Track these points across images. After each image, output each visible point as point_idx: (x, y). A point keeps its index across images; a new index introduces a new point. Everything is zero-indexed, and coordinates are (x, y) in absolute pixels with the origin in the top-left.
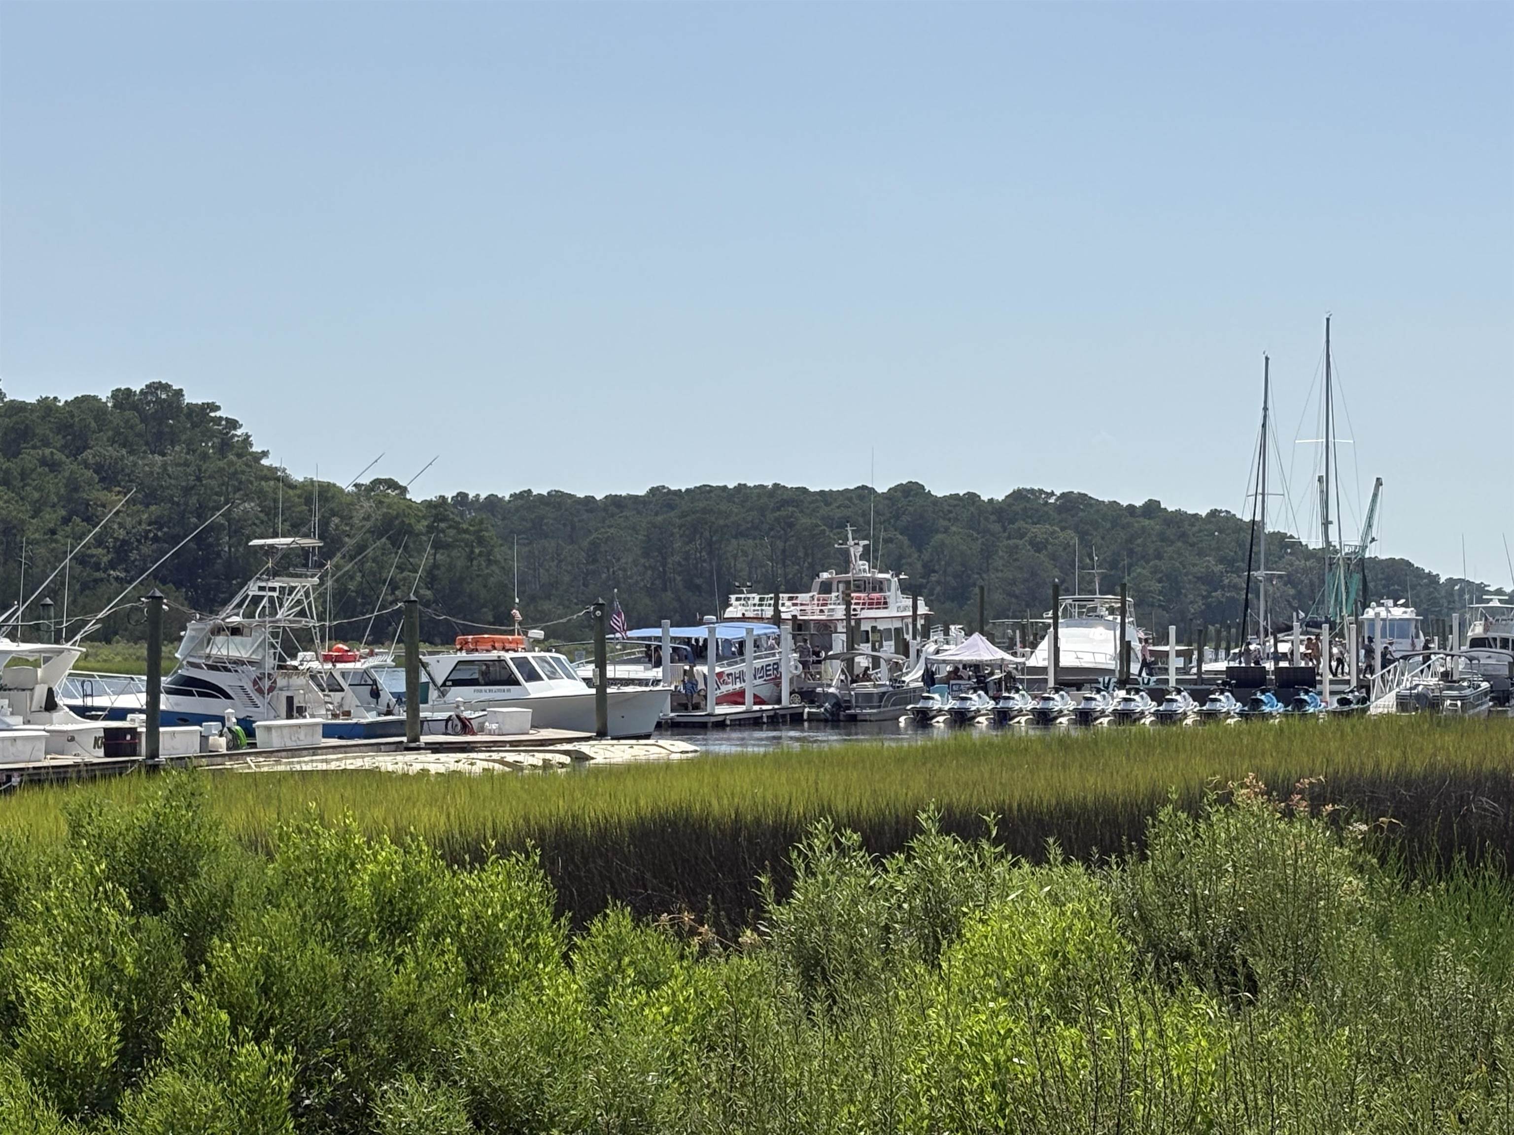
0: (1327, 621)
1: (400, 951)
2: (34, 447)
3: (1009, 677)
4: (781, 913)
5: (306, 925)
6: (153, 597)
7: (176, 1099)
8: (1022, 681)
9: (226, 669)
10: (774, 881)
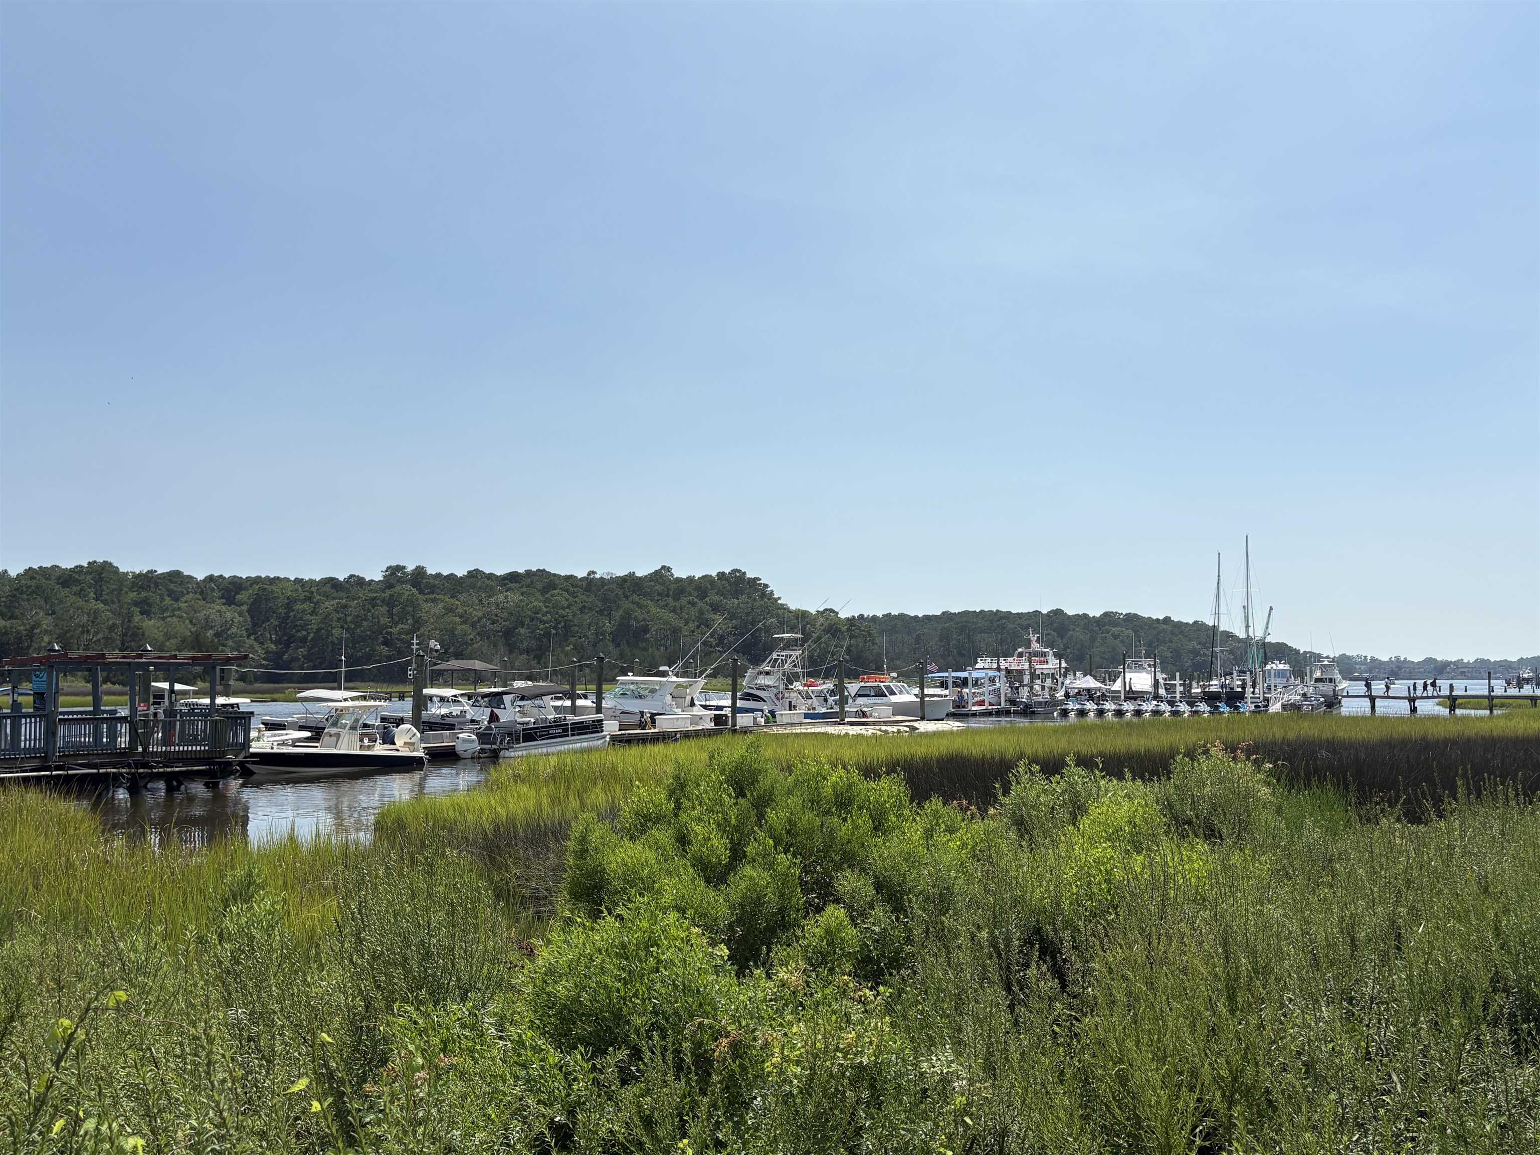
0: (1249, 670)
1: (845, 816)
2: (686, 597)
3: (1103, 694)
4: (1006, 800)
6: (734, 659)
7: (751, 878)
8: (1109, 697)
9: (764, 690)
10: (1001, 785)
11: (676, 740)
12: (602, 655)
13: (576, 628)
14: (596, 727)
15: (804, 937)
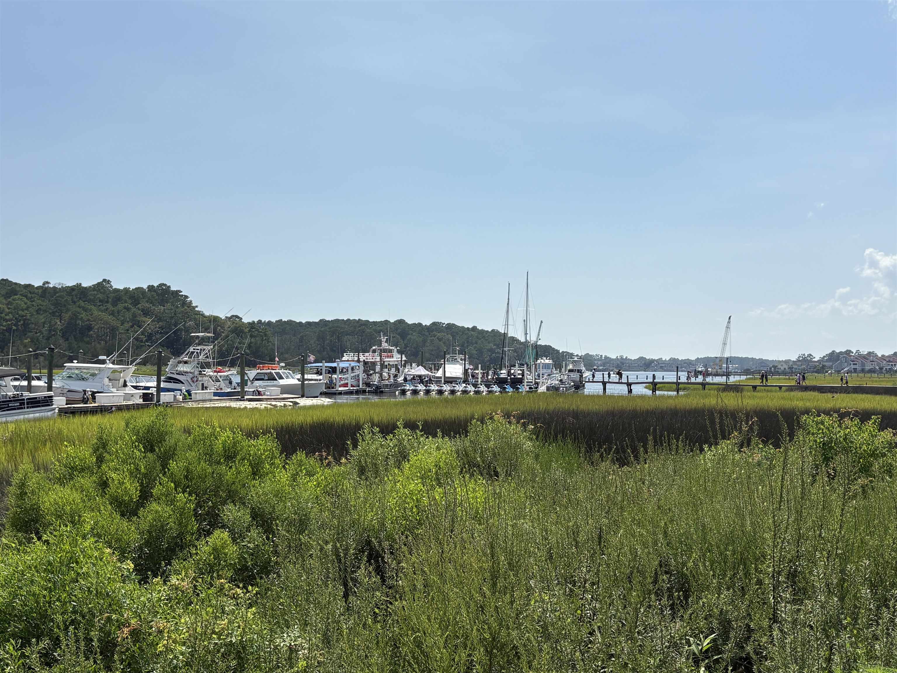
0: (526, 363)
1: (231, 465)
2: (122, 303)
3: (430, 379)
4: (353, 452)
5: (200, 457)
6: (159, 352)
7: (157, 512)
8: (434, 381)
9: (182, 374)
10: (352, 443)
11: (112, 412)
12: (52, 347)
13: (33, 326)
14: (47, 401)
15: (197, 554)
